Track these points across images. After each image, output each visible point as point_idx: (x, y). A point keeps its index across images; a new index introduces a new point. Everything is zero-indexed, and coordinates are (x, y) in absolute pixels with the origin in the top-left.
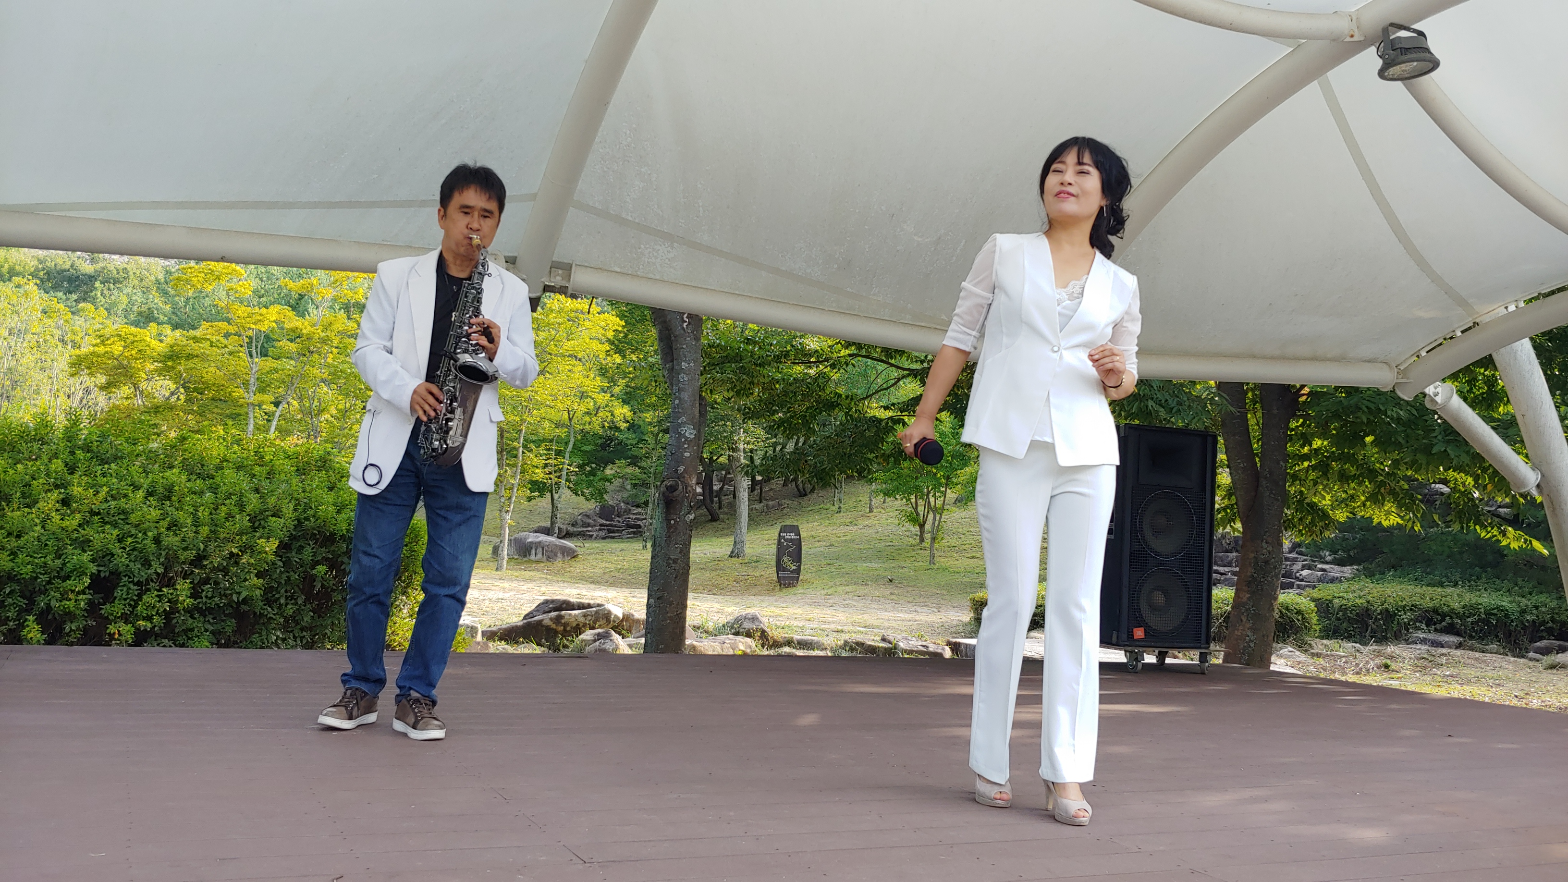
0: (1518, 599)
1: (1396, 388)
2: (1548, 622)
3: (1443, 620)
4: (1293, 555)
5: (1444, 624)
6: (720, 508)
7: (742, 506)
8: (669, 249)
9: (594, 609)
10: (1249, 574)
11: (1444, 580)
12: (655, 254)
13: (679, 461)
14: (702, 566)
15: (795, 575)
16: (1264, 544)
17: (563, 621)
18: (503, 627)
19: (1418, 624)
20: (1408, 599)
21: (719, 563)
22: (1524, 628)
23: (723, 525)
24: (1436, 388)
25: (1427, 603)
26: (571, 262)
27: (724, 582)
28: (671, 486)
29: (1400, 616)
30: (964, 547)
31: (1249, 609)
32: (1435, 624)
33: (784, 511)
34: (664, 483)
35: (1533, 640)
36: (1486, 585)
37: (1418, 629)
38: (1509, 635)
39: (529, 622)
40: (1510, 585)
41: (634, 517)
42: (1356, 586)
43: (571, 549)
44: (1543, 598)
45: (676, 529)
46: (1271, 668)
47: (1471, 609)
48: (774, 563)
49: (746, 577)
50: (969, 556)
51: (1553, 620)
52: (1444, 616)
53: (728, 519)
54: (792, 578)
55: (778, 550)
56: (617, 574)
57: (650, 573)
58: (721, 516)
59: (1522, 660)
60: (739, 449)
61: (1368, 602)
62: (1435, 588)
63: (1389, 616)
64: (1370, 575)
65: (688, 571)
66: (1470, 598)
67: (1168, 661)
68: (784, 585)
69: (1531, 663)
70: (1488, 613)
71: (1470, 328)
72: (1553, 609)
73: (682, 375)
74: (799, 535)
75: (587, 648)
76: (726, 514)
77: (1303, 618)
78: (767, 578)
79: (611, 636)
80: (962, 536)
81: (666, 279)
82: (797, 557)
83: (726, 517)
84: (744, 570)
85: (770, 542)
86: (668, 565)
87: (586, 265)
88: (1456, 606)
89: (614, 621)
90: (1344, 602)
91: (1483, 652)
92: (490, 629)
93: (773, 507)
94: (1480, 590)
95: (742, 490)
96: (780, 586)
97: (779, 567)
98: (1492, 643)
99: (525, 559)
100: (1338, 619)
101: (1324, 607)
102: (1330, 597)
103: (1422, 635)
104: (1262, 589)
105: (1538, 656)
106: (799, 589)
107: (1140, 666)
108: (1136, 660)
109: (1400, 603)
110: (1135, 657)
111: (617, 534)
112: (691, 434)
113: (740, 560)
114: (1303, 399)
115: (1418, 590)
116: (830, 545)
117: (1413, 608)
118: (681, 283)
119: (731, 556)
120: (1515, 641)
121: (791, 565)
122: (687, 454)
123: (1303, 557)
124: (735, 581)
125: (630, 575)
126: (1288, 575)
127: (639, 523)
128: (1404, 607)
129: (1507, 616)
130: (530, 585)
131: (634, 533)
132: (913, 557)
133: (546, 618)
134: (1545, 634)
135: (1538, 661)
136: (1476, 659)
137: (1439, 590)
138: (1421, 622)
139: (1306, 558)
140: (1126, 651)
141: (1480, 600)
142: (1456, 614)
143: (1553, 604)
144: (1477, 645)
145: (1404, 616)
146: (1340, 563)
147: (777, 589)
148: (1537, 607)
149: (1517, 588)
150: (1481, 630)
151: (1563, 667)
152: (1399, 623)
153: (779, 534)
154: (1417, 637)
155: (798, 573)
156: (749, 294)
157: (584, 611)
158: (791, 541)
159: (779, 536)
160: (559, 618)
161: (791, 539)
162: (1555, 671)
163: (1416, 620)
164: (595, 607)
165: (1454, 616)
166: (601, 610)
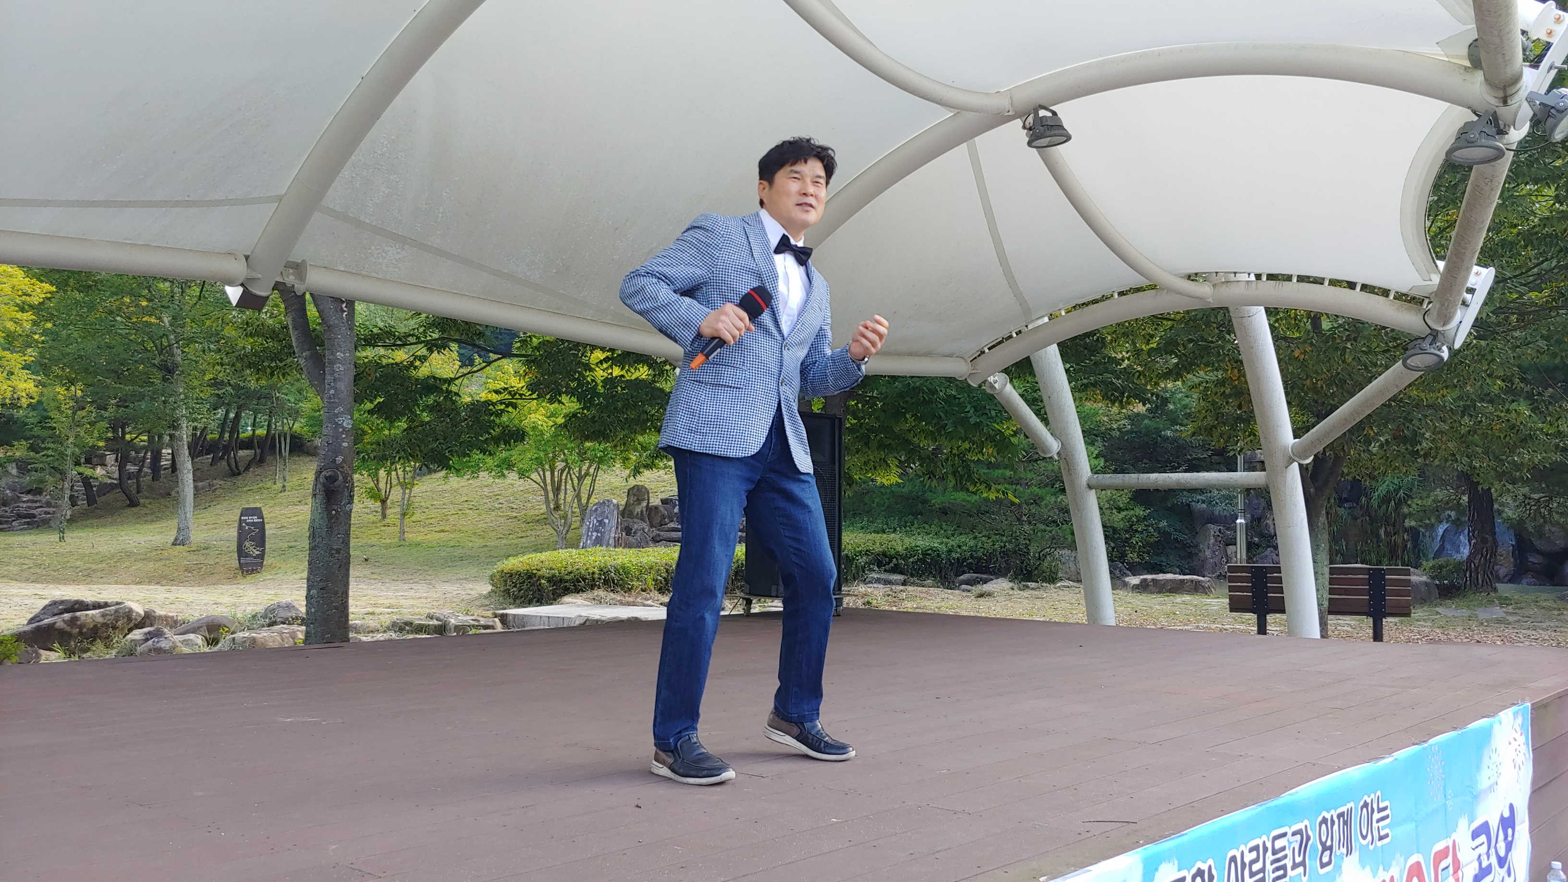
0: (945, 540)
1: (968, 377)
2: (968, 559)
3: (890, 561)
5: (892, 565)
6: (138, 492)
7: (187, 489)
8: (398, 250)
9: (113, 608)
11: (885, 527)
12: (384, 255)
13: (338, 451)
14: (142, 557)
15: (259, 560)
17: (78, 623)
19: (871, 566)
21: (162, 552)
22: (952, 564)
23: (144, 511)
24: (995, 377)
25: (878, 549)
27: (174, 573)
28: (330, 476)
29: (858, 560)
30: (431, 521)
32: (884, 566)
33: (217, 492)
35: (958, 575)
36: (918, 530)
37: (871, 570)
38: (939, 571)
40: (937, 529)
44: (963, 538)
45: (337, 519)
47: (911, 551)
48: (234, 547)
49: (200, 566)
50: (438, 529)
51: (972, 556)
52: (891, 558)
53: (150, 503)
54: (256, 564)
55: (240, 534)
58: (142, 501)
59: (957, 592)
60: (182, 427)
62: (880, 535)
66: (909, 541)
68: (247, 571)
69: (964, 594)
70: (925, 554)
71: (1021, 332)
72: (972, 547)
73: (338, 365)
74: (262, 518)
75: (138, 648)
76: (147, 498)
78: (224, 566)
79: (164, 634)
80: (426, 510)
81: (389, 278)
82: (260, 540)
83: (147, 501)
84: (194, 559)
86: (331, 555)
88: (900, 549)
89: (136, 619)
91: (923, 586)
94: (914, 535)
95: (185, 471)
96: (242, 573)
97: (241, 552)
98: (928, 579)
103: (876, 576)
105: (969, 587)
106: (265, 575)
109: (857, 549)
115: (869, 537)
116: (282, 527)
117: (867, 552)
118: (403, 281)
119: (174, 544)
120: (946, 575)
121: (254, 550)
124: (186, 570)
128: (861, 552)
129: (938, 556)
132: (378, 534)
134: (966, 569)
135: (969, 591)
137: (884, 536)
138: (874, 564)
141: (917, 543)
142: (900, 555)
143: (972, 543)
144: (917, 581)
145: (860, 560)
147: (239, 577)
148: (959, 547)
149: (942, 532)
150: (920, 568)
151: (989, 595)
152: (856, 566)
153: (240, 517)
154: (872, 577)
155: (263, 559)
156: (467, 294)
157: (102, 610)
158: (253, 524)
159: (240, 520)
160: (74, 620)
161: (253, 522)
162: (983, 599)
163: (870, 563)
164: (113, 606)
165: (899, 558)
166: (121, 608)
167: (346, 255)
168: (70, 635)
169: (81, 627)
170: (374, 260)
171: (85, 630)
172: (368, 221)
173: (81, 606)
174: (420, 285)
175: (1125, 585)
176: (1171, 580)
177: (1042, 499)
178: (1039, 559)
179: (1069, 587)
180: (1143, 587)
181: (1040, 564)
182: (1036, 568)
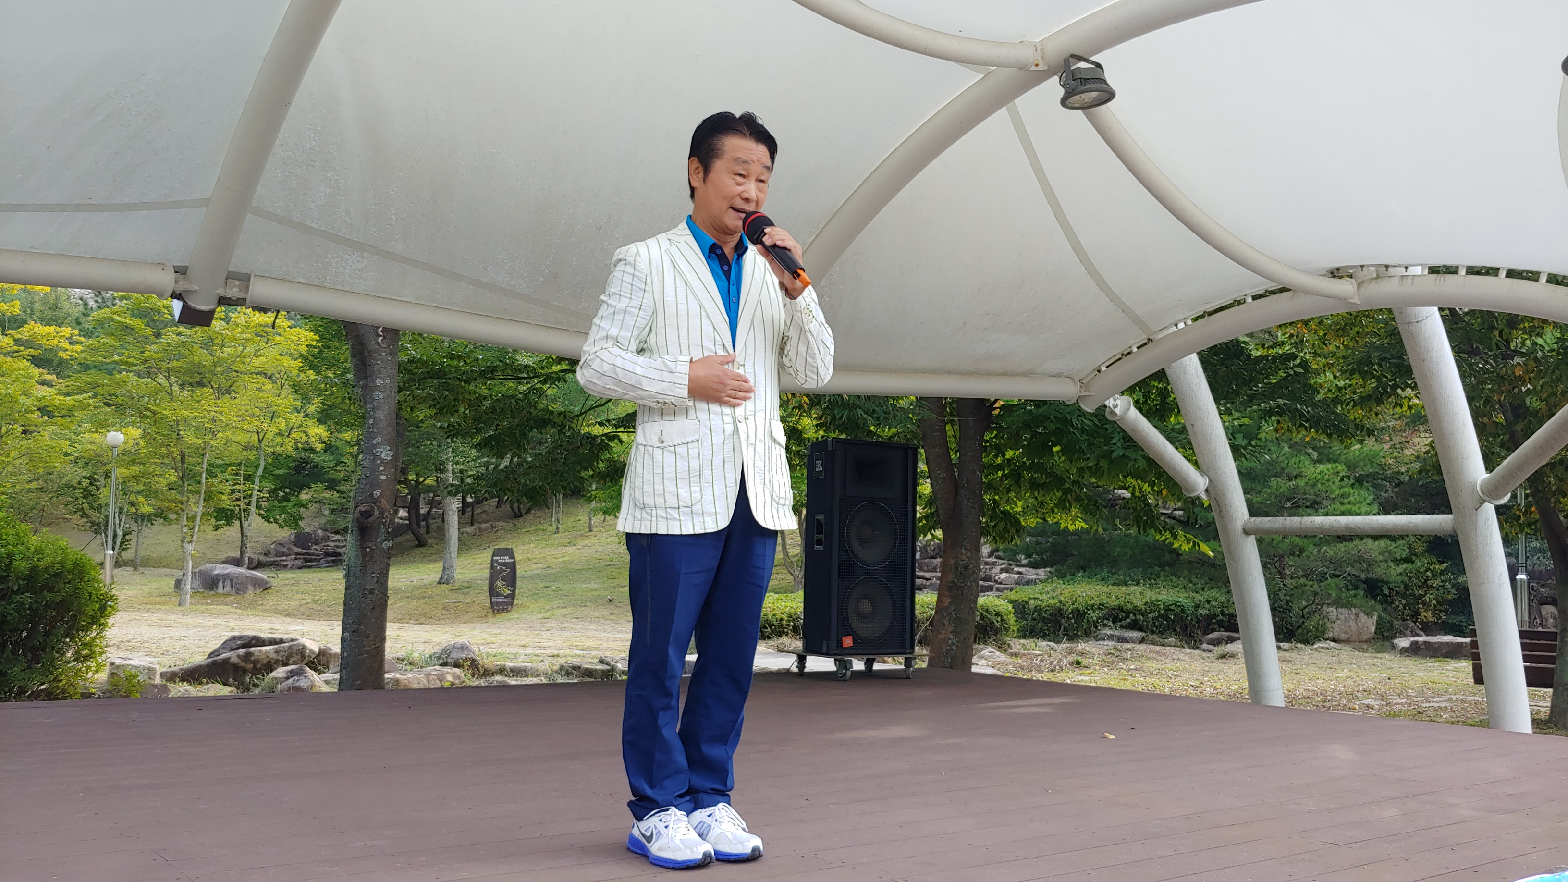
0: (1192, 594)
1: (1079, 401)
2: (1218, 616)
3: (1127, 617)
4: (992, 559)
5: (1129, 620)
6: (428, 532)
7: (451, 530)
8: (359, 259)
9: (287, 644)
10: (950, 579)
11: (1127, 579)
12: (344, 264)
13: (375, 485)
14: (408, 595)
15: (509, 600)
16: (964, 551)
17: (253, 658)
18: (186, 666)
19: (1105, 622)
20: (1096, 599)
21: (426, 590)
22: (1199, 621)
23: (431, 550)
24: (1115, 400)
25: (1113, 602)
26: (250, 272)
27: (433, 611)
28: (366, 511)
29: (1089, 614)
31: (951, 613)
32: (1120, 621)
33: (499, 534)
34: (358, 508)
35: (1206, 633)
36: (1164, 583)
37: (1105, 626)
38: (1185, 628)
39: (214, 661)
40: (1186, 582)
41: (333, 544)
42: (1049, 588)
43: (263, 580)
44: (1214, 593)
45: (372, 557)
46: (974, 669)
47: (1152, 606)
48: (486, 588)
49: (457, 605)
51: (1221, 613)
52: (1128, 613)
53: (436, 544)
54: (506, 604)
55: (491, 574)
56: (315, 606)
57: (345, 605)
58: (429, 541)
59: (1197, 652)
60: (448, 470)
61: (1061, 602)
62: (1120, 587)
63: (1079, 614)
64: (1061, 576)
65: (386, 601)
66: (1151, 595)
67: (877, 666)
68: (498, 610)
69: (1204, 654)
70: (1167, 609)
71: (1145, 344)
72: (1222, 603)
73: (377, 393)
74: (514, 558)
75: (279, 686)
76: (435, 538)
77: (1002, 620)
78: (479, 604)
79: (305, 673)
81: (356, 290)
82: (511, 580)
83: (434, 541)
84: (454, 597)
85: (483, 566)
86: (364, 595)
87: (267, 275)
88: (1139, 603)
89: (309, 656)
90: (1039, 603)
91: (1163, 645)
92: (171, 669)
93: (485, 530)
94: (1159, 588)
95: (450, 513)
96: (494, 612)
97: (493, 592)
98: (1171, 637)
99: (212, 592)
100: (1034, 619)
101: (1021, 609)
102: (1025, 599)
103: (1109, 632)
104: (962, 594)
105: (1211, 647)
106: (514, 614)
107: (849, 673)
108: (846, 668)
109: (1089, 603)
110: (843, 665)
111: (314, 563)
112: (387, 455)
113: (449, 587)
114: (996, 412)
115: (1105, 589)
116: (548, 567)
117: (1101, 606)
118: (374, 294)
119: (440, 583)
120: (1190, 634)
121: (505, 590)
122: (383, 477)
123: (1001, 561)
124: (444, 608)
125: (329, 607)
126: (988, 578)
127: (338, 550)
128: (1093, 606)
129: (1183, 611)
130: (218, 621)
131: (333, 561)
133: (233, 656)
134: (1216, 627)
135: (1210, 651)
136: (1158, 653)
137: (1124, 588)
138: (1108, 619)
139: (1003, 561)
140: (835, 660)
141: (1160, 598)
142: (1138, 610)
143: (1223, 599)
144: (1157, 639)
145: (1092, 615)
146: (1034, 565)
147: (490, 616)
148: (1208, 602)
149: (1191, 585)
150: (1161, 625)
151: (1232, 656)
152: (1088, 621)
153: (492, 558)
154: (1105, 634)
155: (513, 598)
156: (448, 307)
157: (276, 646)
158: (505, 564)
159: (492, 560)
160: (248, 655)
161: (505, 563)
162: (1225, 660)
163: (1104, 618)
164: (288, 642)
165: (1137, 613)
166: (294, 645)
167: (302, 265)
168: (245, 671)
169: (255, 662)
170: (334, 270)
171: (259, 666)
172: (316, 227)
173: (258, 641)
174: (394, 298)
175: (1394, 647)
176: (1447, 644)
177: (1302, 551)
178: (1303, 617)
179: (1328, 649)
180: (1415, 650)
181: (1303, 623)
182: (1300, 626)
